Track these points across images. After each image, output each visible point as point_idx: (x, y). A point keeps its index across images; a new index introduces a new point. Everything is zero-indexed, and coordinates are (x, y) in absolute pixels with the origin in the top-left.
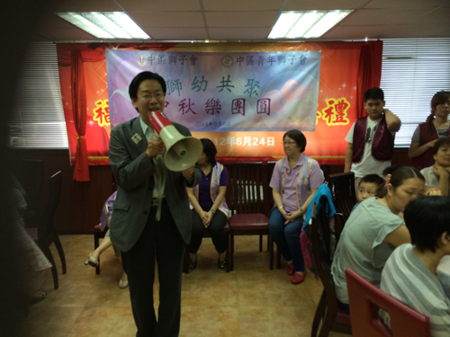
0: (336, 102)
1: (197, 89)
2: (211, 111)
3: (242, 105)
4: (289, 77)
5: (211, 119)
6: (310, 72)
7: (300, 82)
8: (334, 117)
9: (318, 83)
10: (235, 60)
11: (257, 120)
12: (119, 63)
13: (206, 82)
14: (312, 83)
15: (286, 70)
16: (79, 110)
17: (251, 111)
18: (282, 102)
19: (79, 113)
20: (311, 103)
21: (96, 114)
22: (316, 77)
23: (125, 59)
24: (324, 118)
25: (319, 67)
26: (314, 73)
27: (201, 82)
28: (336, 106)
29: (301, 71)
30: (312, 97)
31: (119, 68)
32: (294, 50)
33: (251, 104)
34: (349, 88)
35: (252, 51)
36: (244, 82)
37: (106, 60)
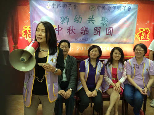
0: (144, 30)
1: (77, 21)
2: (83, 33)
3: (99, 30)
4: (123, 17)
5: (83, 37)
6: (132, 15)
7: (128, 20)
8: (142, 37)
9: (136, 20)
10: (96, 8)
11: (106, 38)
12: (36, 7)
13: (82, 18)
14: (133, 20)
15: (121, 13)
16: (15, 31)
17: (103, 34)
18: (118, 29)
19: (15, 33)
20: (132, 30)
21: (24, 33)
22: (135, 17)
23: (40, 5)
24: (138, 38)
25: (137, 13)
26: (135, 15)
27: (79, 18)
28: (144, 32)
29: (128, 14)
30: (133, 27)
31: (36, 9)
32: (125, 4)
33: (104, 30)
34: (150, 23)
35: (105, 3)
36: (100, 19)
37: (30, 5)
